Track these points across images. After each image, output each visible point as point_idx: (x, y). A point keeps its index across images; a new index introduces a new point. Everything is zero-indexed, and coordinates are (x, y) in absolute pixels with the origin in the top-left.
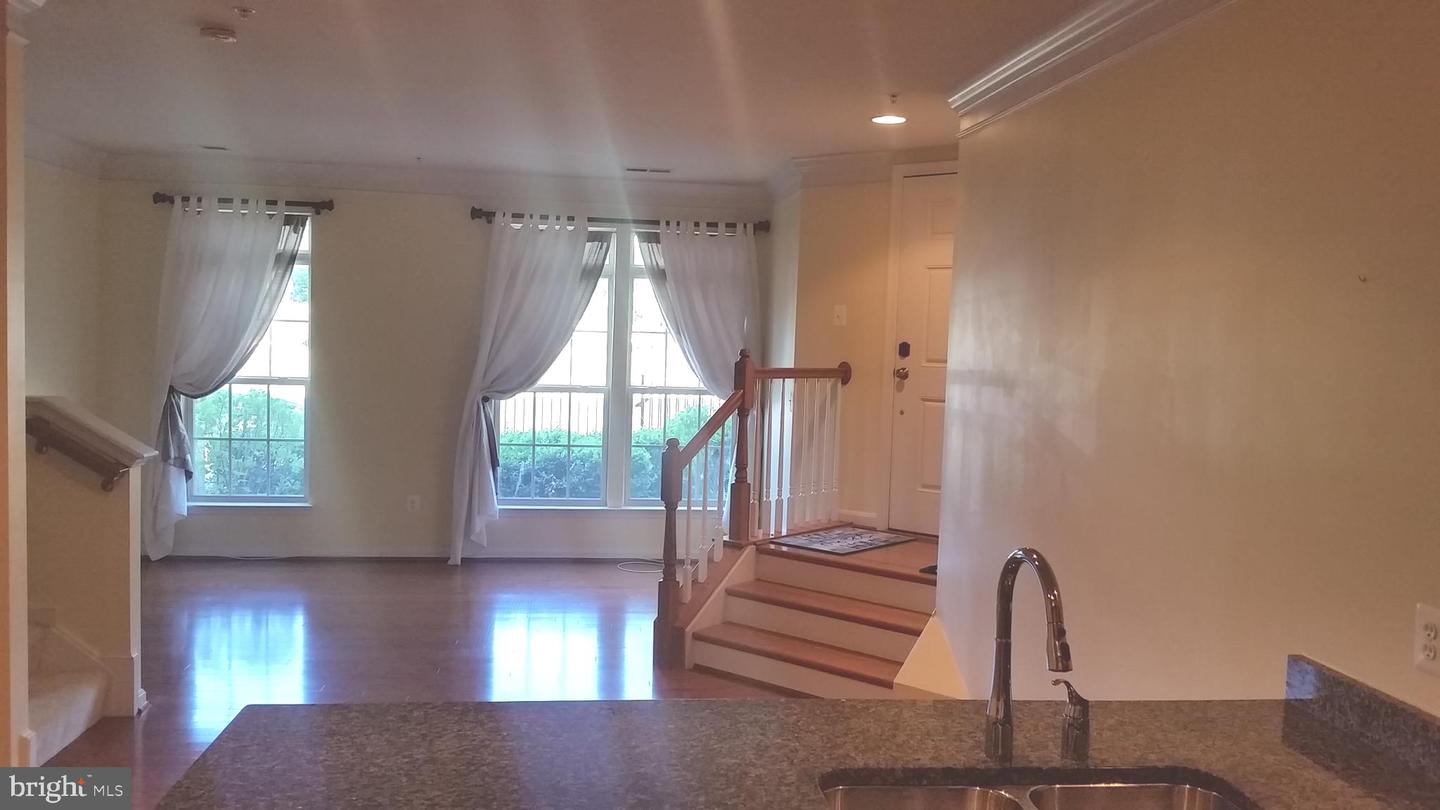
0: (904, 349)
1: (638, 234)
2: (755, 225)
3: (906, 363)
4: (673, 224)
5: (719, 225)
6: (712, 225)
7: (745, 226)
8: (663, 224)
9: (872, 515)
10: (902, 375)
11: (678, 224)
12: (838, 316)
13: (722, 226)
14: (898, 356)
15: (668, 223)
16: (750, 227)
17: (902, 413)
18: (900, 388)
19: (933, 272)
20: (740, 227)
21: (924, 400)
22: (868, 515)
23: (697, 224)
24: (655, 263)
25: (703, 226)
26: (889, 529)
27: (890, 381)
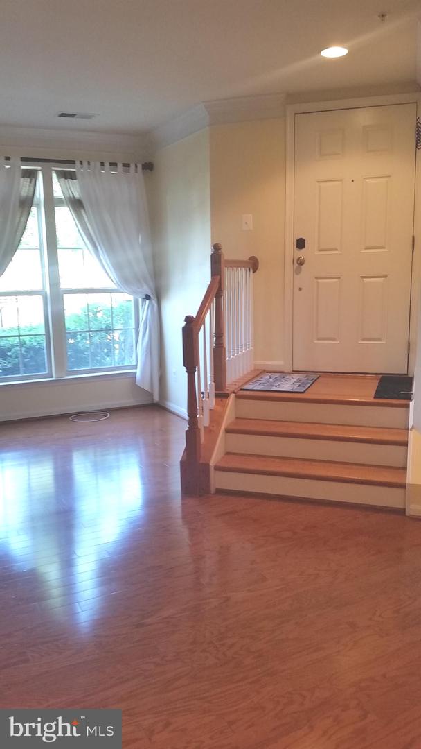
0: (301, 244)
1: (57, 172)
2: (143, 165)
3: (302, 253)
4: (85, 164)
5: (118, 165)
6: (114, 165)
7: (136, 166)
8: (78, 163)
9: (281, 363)
10: (301, 263)
11: (89, 163)
12: (246, 223)
13: (120, 166)
14: (296, 249)
15: (81, 163)
16: (140, 167)
17: (300, 289)
18: (298, 271)
19: (321, 184)
20: (133, 166)
21: (317, 279)
22: (277, 363)
23: (102, 164)
24: (71, 195)
25: (107, 165)
26: (293, 371)
27: (290, 268)
